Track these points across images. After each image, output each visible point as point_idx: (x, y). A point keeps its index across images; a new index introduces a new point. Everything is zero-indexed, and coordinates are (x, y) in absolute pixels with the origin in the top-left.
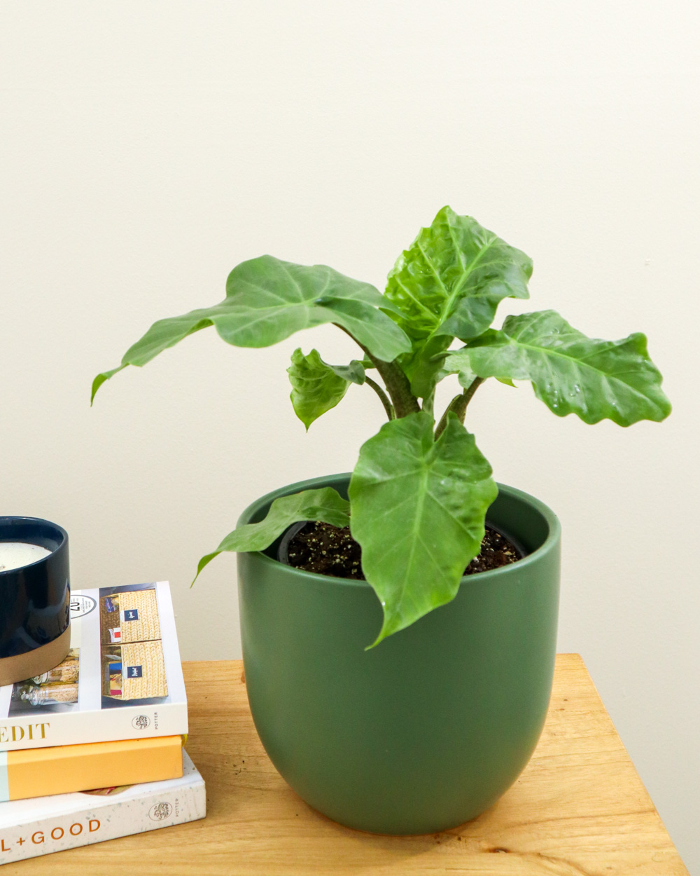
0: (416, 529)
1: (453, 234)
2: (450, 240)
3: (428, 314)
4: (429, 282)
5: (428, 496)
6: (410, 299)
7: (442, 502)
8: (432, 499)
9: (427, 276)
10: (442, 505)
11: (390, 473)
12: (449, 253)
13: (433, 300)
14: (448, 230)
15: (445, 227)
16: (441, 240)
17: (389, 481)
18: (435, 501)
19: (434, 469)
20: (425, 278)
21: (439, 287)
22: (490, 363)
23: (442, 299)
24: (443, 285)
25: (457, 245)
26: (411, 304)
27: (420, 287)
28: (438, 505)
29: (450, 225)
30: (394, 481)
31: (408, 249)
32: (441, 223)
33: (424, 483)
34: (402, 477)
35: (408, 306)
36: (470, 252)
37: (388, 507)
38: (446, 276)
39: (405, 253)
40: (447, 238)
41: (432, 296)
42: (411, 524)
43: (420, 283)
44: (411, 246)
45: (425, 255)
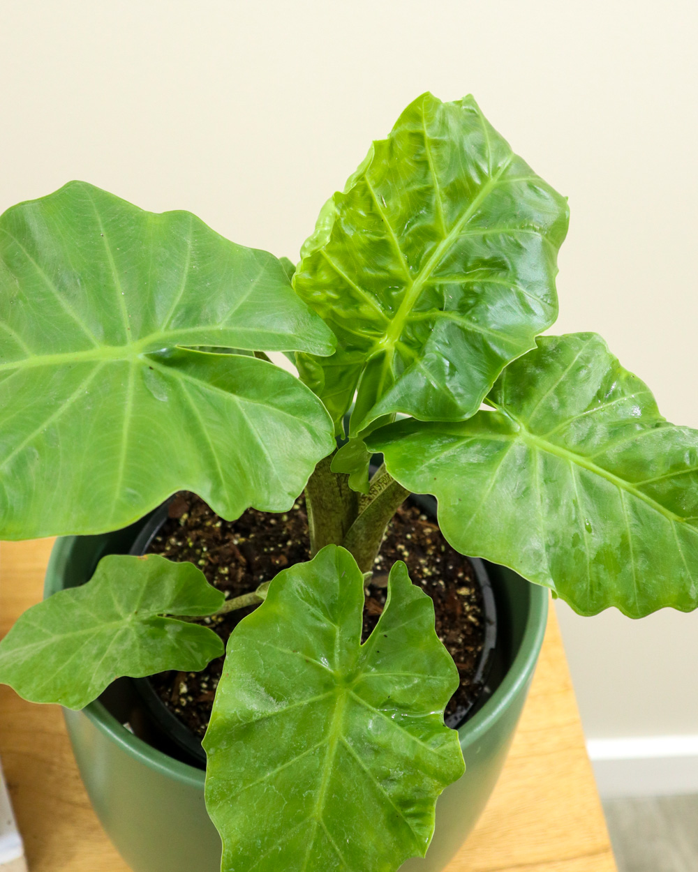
0: (318, 808)
1: (430, 153)
2: (424, 163)
3: (372, 307)
4: (380, 248)
5: (342, 746)
6: (341, 279)
7: (366, 763)
8: (350, 754)
9: (376, 238)
10: (366, 769)
11: (279, 699)
12: (421, 193)
13: (382, 282)
14: (422, 143)
15: (418, 137)
16: (407, 161)
17: (276, 715)
18: (354, 760)
19: (357, 691)
20: (372, 243)
21: (395, 259)
22: (477, 522)
23: (399, 283)
24: (402, 258)
25: (436, 177)
26: (341, 288)
27: (360, 257)
28: (360, 767)
29: (428, 135)
30: (285, 714)
31: (342, 190)
32: (410, 130)
33: (338, 720)
34: (301, 707)
35: (336, 291)
36: (459, 194)
37: (273, 763)
38: (410, 239)
39: (337, 196)
40: (418, 158)
41: (382, 275)
42: (310, 800)
43: (362, 251)
44: (349, 181)
45: (375, 193)
